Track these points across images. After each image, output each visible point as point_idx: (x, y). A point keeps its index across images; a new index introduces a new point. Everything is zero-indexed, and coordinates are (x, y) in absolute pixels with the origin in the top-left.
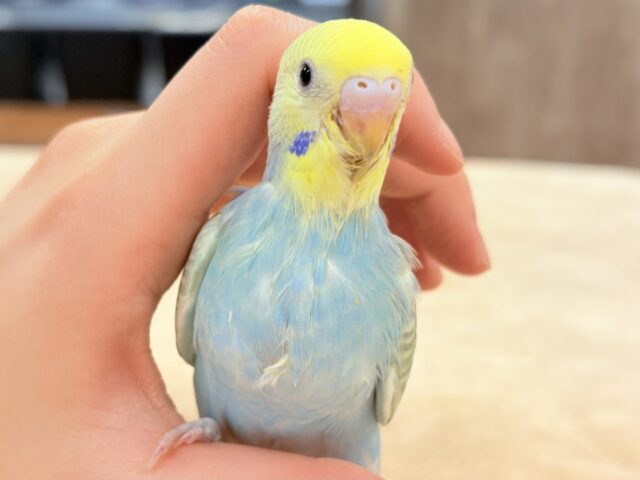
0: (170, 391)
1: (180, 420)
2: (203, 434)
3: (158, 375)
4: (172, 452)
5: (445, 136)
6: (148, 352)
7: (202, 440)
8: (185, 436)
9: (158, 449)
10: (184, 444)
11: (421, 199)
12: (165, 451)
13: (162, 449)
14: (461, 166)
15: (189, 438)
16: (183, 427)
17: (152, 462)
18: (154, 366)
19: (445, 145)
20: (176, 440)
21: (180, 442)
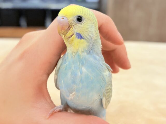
0: (52, 99)
1: (55, 106)
2: (60, 110)
3: (49, 95)
4: (52, 114)
5: (119, 36)
6: (47, 89)
7: (60, 111)
8: (56, 110)
9: (49, 113)
10: (56, 112)
11: (113, 51)
12: (51, 114)
13: (50, 114)
14: (123, 43)
15: (57, 111)
16: (55, 108)
17: (47, 117)
18: (48, 93)
19: (119, 38)
20: (53, 111)
21: (54, 112)
